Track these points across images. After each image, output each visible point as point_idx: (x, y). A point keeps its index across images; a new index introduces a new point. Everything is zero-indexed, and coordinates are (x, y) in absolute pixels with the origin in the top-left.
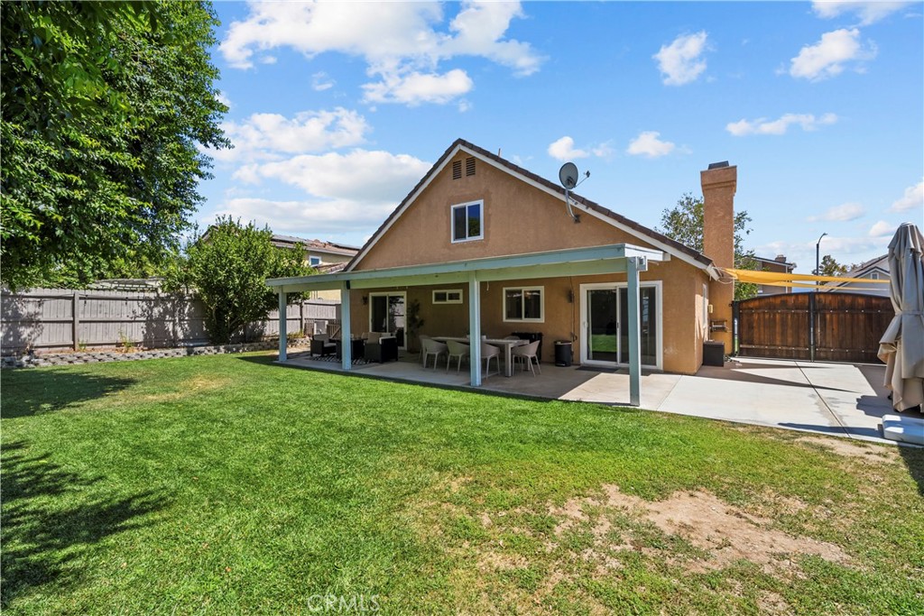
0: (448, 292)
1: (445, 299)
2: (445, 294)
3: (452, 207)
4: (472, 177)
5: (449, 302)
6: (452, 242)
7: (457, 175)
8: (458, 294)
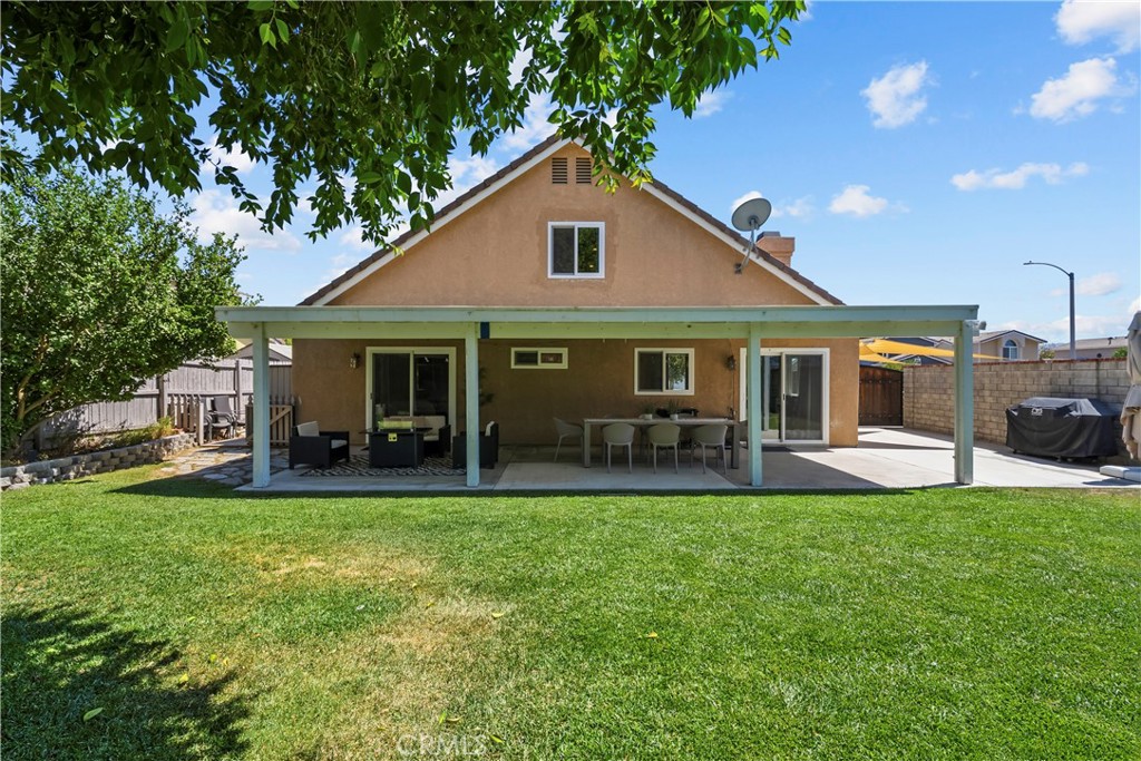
0: (541, 351)
1: (536, 362)
2: (536, 354)
3: (550, 224)
4: (585, 186)
5: (541, 366)
6: (550, 276)
7: (559, 177)
8: (561, 355)
